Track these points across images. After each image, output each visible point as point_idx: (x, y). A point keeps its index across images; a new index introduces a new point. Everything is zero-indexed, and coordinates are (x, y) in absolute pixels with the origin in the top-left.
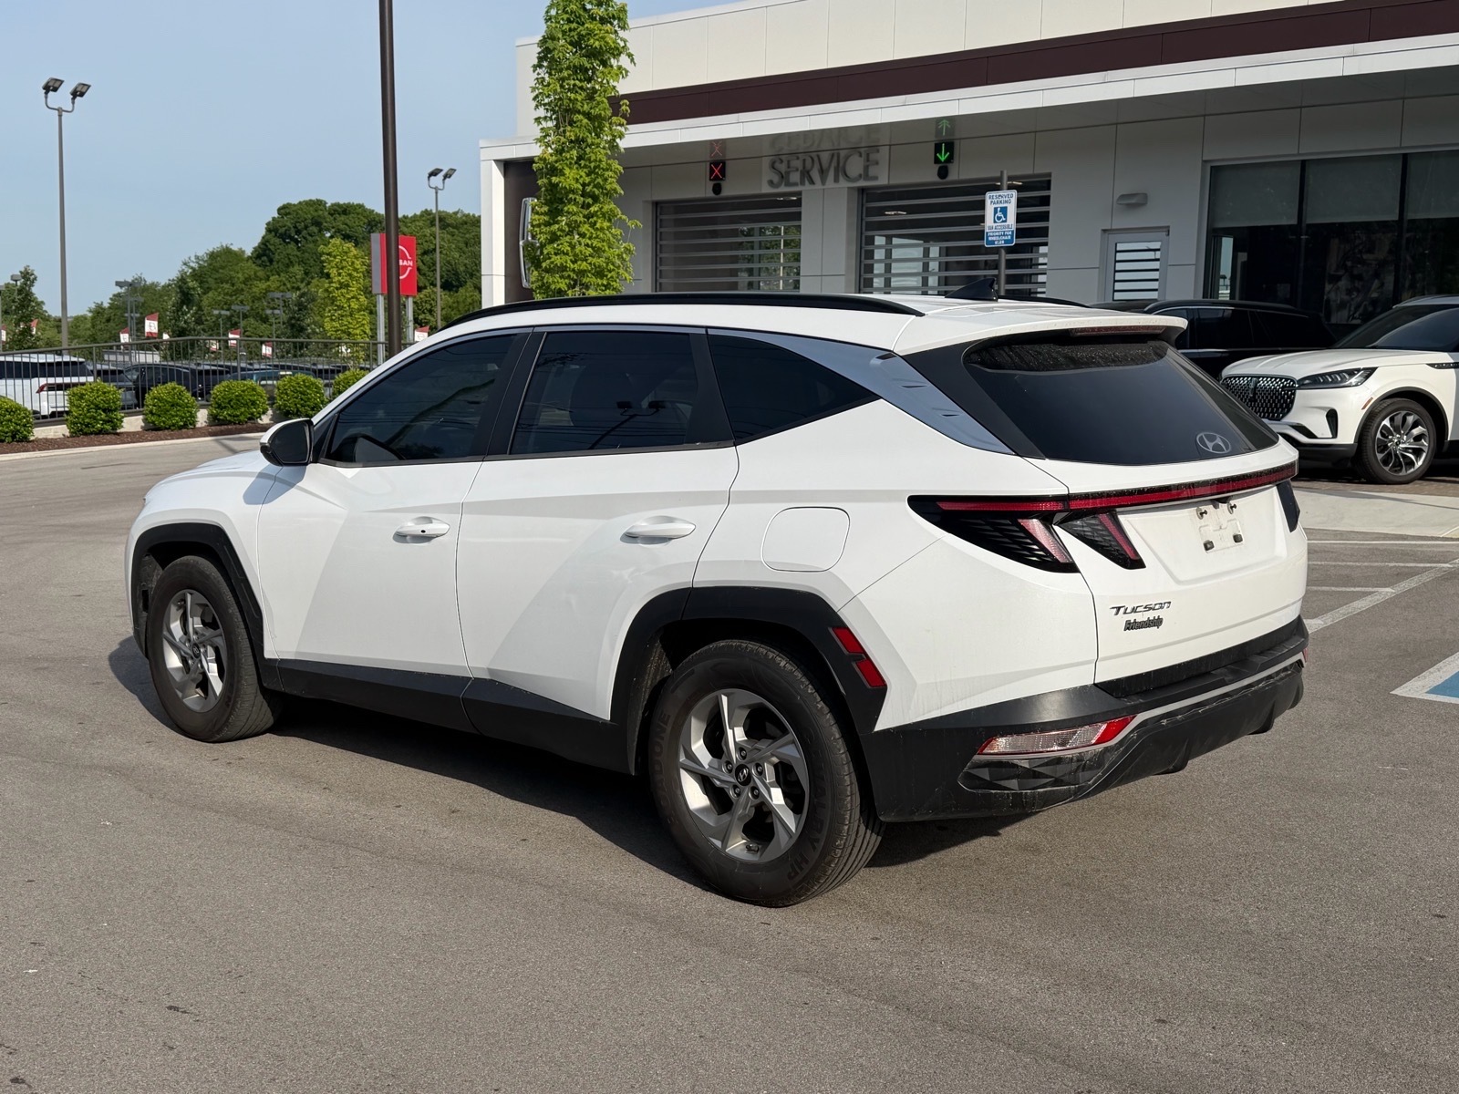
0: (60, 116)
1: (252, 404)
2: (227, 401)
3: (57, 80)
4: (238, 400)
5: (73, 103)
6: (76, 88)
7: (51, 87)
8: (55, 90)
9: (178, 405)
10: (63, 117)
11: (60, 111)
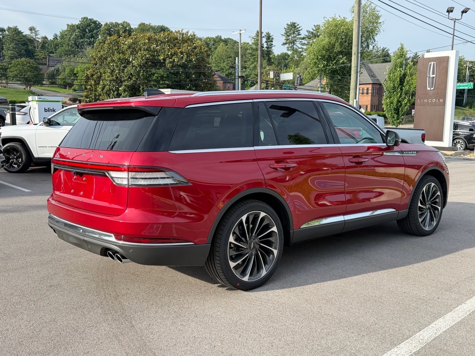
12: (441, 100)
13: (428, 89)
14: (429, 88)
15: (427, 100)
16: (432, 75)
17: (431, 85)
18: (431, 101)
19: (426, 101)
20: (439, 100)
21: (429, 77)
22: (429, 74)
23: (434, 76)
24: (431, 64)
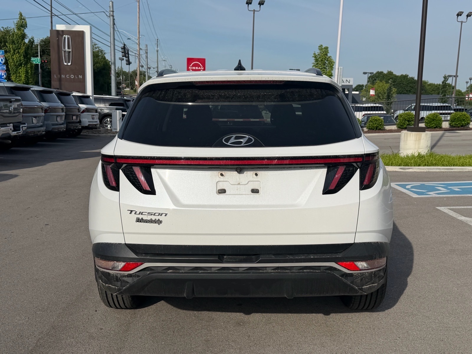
0: (462, 24)
1: (463, 121)
2: (454, 119)
3: (461, 12)
4: (458, 119)
5: (467, 19)
6: (468, 14)
7: (459, 14)
8: (461, 15)
9: (435, 120)
10: (463, 24)
11: (462, 22)
12: (80, 76)
13: (66, 64)
14: (65, 62)
15: (64, 75)
16: (68, 49)
17: (67, 60)
18: (70, 76)
19: (64, 77)
20: (78, 76)
21: (65, 52)
22: (65, 48)
23: (70, 50)
24: (65, 38)
